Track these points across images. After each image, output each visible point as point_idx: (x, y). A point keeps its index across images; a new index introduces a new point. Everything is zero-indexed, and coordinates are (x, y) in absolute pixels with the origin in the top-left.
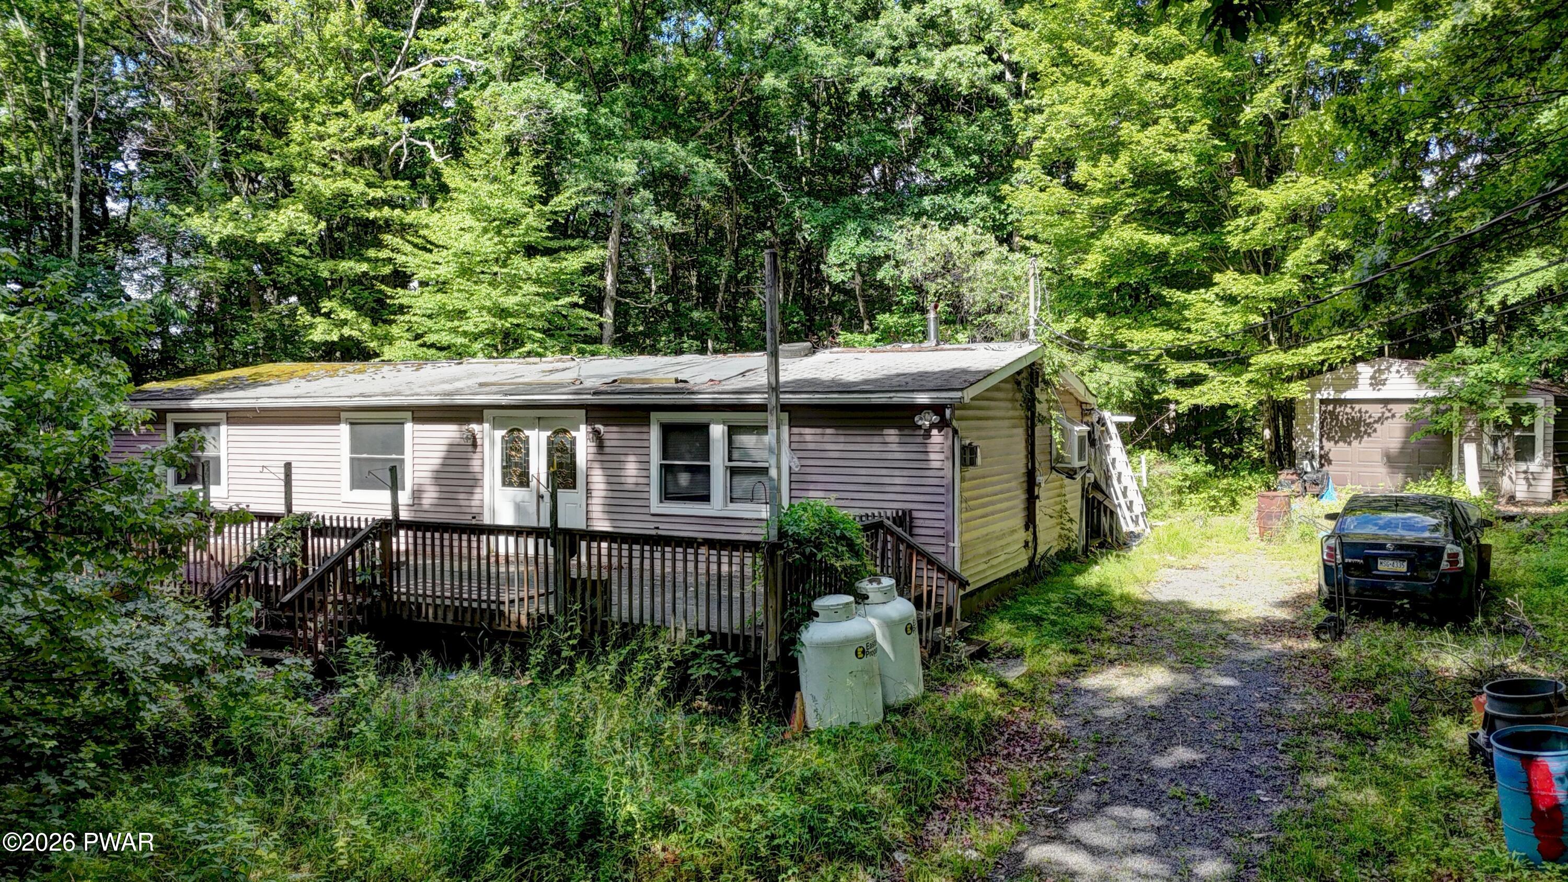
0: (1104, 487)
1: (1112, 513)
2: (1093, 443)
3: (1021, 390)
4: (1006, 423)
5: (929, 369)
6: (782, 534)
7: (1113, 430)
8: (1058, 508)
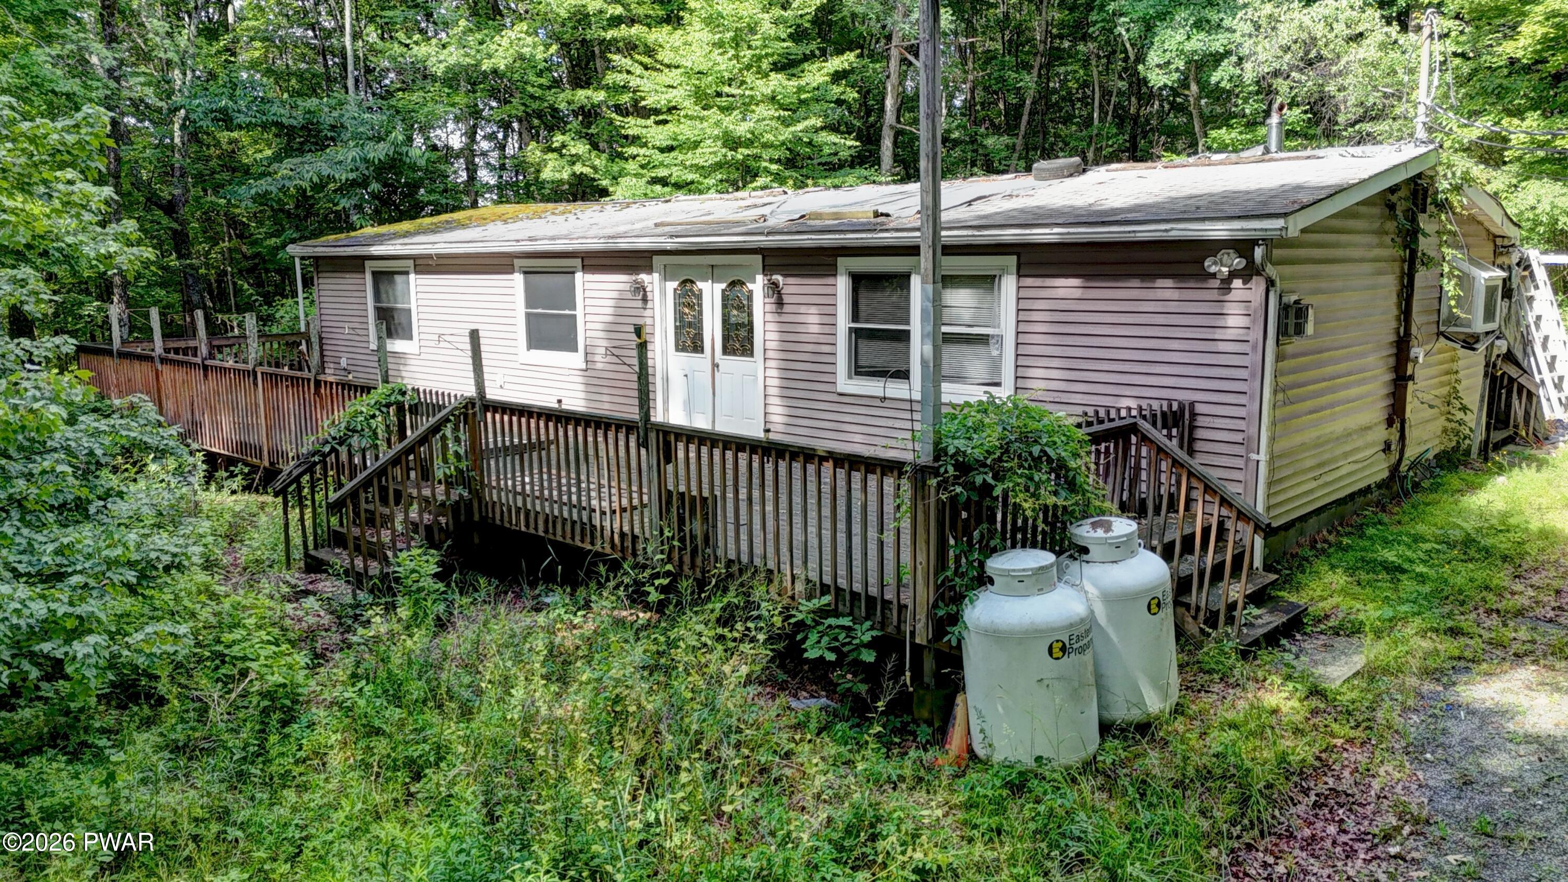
0: (1519, 355)
1: (1530, 395)
2: (1508, 293)
3: (1395, 217)
4: (1367, 267)
5: (1243, 187)
6: (939, 452)
7: (1541, 275)
8: (1445, 390)
